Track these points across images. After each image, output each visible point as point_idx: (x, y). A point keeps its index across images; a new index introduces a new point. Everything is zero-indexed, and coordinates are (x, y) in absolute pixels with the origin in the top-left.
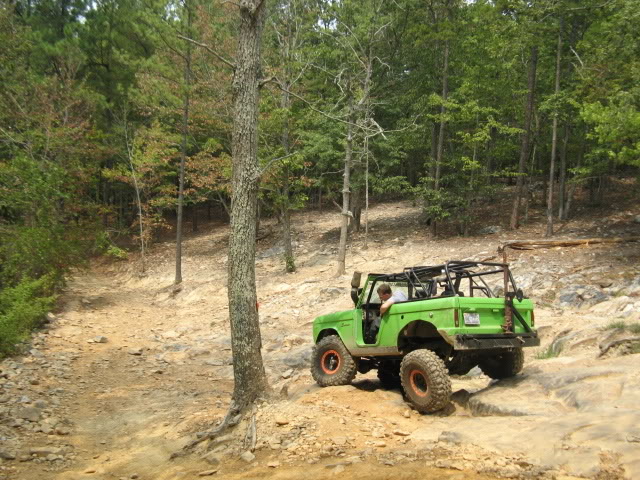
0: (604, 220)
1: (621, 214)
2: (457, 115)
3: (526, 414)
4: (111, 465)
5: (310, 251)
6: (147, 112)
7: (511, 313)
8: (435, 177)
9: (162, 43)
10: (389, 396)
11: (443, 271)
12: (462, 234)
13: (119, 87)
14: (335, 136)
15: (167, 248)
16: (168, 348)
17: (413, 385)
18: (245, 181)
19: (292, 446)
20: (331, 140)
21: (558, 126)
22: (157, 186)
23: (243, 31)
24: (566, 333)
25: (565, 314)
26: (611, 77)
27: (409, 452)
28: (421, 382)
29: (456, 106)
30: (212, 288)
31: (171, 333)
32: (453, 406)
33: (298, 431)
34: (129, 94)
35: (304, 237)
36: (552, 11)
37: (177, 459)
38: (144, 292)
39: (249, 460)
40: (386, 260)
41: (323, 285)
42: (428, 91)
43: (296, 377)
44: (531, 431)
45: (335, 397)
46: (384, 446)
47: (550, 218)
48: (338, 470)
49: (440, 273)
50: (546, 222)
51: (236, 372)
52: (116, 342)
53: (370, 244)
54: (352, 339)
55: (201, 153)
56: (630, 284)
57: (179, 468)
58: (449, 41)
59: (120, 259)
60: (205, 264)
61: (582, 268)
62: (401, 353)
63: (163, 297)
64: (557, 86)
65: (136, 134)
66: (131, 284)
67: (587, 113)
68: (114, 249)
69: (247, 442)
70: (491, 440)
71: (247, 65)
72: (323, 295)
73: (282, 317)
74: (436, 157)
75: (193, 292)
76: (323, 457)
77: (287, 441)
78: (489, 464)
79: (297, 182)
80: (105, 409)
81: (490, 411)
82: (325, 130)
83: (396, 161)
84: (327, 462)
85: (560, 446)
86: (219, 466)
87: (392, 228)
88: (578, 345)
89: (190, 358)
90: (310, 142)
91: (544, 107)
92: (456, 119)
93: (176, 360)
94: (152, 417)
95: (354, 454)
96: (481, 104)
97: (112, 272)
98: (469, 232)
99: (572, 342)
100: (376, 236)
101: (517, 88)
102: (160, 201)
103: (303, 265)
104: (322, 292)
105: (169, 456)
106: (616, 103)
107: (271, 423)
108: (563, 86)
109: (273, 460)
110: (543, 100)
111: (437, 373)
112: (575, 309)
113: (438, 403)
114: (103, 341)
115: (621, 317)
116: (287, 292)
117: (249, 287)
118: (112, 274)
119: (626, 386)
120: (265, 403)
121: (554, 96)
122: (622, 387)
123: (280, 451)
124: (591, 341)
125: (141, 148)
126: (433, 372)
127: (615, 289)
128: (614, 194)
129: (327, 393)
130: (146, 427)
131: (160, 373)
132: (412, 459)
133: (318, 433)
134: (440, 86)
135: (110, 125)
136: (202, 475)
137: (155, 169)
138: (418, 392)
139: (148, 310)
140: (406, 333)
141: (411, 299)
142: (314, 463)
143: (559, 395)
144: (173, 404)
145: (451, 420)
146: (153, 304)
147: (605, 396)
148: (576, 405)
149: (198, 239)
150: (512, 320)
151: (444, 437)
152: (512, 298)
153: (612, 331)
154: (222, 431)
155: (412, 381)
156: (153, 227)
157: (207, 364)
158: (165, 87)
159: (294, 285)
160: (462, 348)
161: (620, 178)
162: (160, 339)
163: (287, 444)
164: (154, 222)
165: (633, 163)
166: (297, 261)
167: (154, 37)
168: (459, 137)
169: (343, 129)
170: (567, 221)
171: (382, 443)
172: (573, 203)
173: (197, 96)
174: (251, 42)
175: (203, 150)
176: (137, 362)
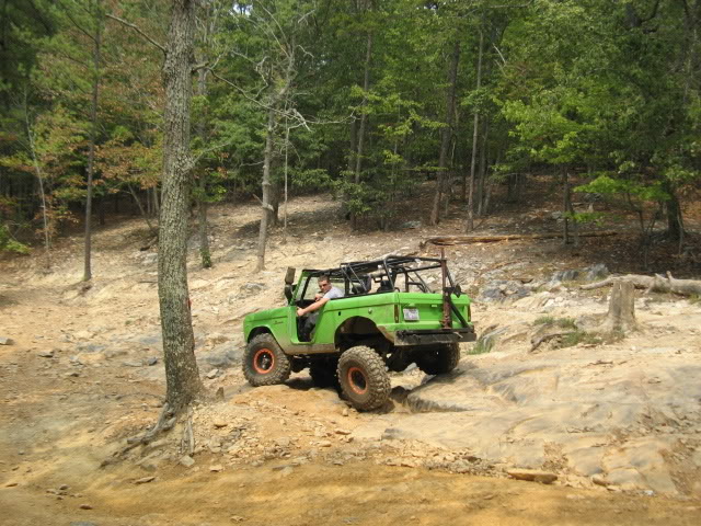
0: (522, 216)
1: (538, 211)
2: (380, 108)
3: (466, 410)
4: (35, 475)
5: (227, 246)
6: (50, 96)
7: (449, 308)
8: (355, 171)
9: (67, 21)
10: (324, 394)
11: (379, 266)
12: (382, 229)
13: (20, 67)
14: (253, 126)
15: (73, 243)
16: (81, 349)
17: (351, 382)
18: (176, 172)
19: (234, 449)
20: (248, 130)
21: (479, 122)
22: (62, 175)
23: (174, 12)
24: (493, 328)
25: (489, 309)
26: (532, 76)
27: (356, 451)
28: (360, 379)
29: (378, 98)
30: (125, 285)
31: (83, 334)
32: (391, 403)
33: (238, 433)
34: (31, 76)
35: (220, 232)
36: (476, 7)
37: (108, 467)
38: (49, 290)
39: (189, 465)
40: (306, 255)
41: (242, 281)
42: (349, 83)
43: (222, 377)
44: (475, 425)
45: (269, 397)
46: (329, 446)
47: (470, 214)
48: (287, 471)
49: (376, 269)
50: (465, 218)
51: (168, 373)
52: (24, 344)
53: (289, 238)
54: (286, 337)
55: (110, 142)
56: (550, 280)
57: (112, 476)
58: (372, 32)
59: (20, 255)
60: (115, 260)
61: (503, 263)
62: (338, 350)
63: (71, 295)
64: (479, 82)
65: (39, 119)
66: (34, 281)
67: (509, 110)
68: (13, 244)
69: (184, 445)
70: (437, 436)
71: (179, 49)
72: (243, 292)
73: (201, 314)
74: (357, 151)
75: (104, 289)
76: (267, 459)
77: (227, 444)
78: (439, 459)
79: (214, 174)
80: (20, 416)
81: (430, 407)
82: (243, 120)
83: (316, 154)
84: (273, 464)
85: (504, 439)
86: (156, 473)
87: (310, 222)
88: (509, 340)
89: (107, 359)
90: (228, 133)
91: (466, 102)
92: (378, 112)
93: (91, 361)
94: (73, 423)
95: (300, 455)
96: (402, 98)
97: (13, 268)
98: (390, 227)
99: (503, 338)
100: (295, 231)
101: (438, 82)
102: (65, 193)
103: (219, 260)
104: (242, 288)
105: (99, 464)
106: (539, 100)
107: (209, 425)
108: (485, 82)
109: (214, 463)
110: (464, 95)
111: (377, 371)
112: (498, 304)
113: (377, 401)
114: (9, 343)
115: (544, 312)
116: (204, 289)
117: (181, 285)
118: (13, 270)
119: (561, 379)
120: (200, 405)
121: (476, 92)
122: (557, 381)
123: (221, 454)
124: (521, 336)
125: (42, 135)
126: (373, 370)
127: (536, 285)
128: (529, 192)
129: (261, 393)
130: (68, 434)
131: (76, 375)
132: (360, 458)
133: (259, 435)
134: (362, 78)
135: (8, 109)
136: (139, 483)
137: (59, 158)
138: (356, 389)
139: (56, 309)
140: (342, 329)
141: (347, 295)
142: (259, 465)
143: (496, 390)
144: (94, 409)
145: (391, 417)
146: (61, 302)
147: (541, 390)
148: (514, 399)
149: (106, 233)
150: (450, 315)
151: (387, 434)
152: (449, 294)
153: (541, 326)
154: (156, 436)
155: (350, 378)
156: (58, 220)
157: (125, 365)
158: (72, 69)
159: (211, 281)
160: (403, 344)
161: (535, 176)
162: (71, 339)
163: (227, 447)
164: (58, 215)
165: (552, 161)
166: (214, 256)
167: (59, 14)
168: (381, 131)
169: (261, 119)
170: (487, 216)
171: (327, 443)
172: (491, 199)
173: (105, 80)
174: (184, 24)
175: (111, 138)
176: (50, 365)
